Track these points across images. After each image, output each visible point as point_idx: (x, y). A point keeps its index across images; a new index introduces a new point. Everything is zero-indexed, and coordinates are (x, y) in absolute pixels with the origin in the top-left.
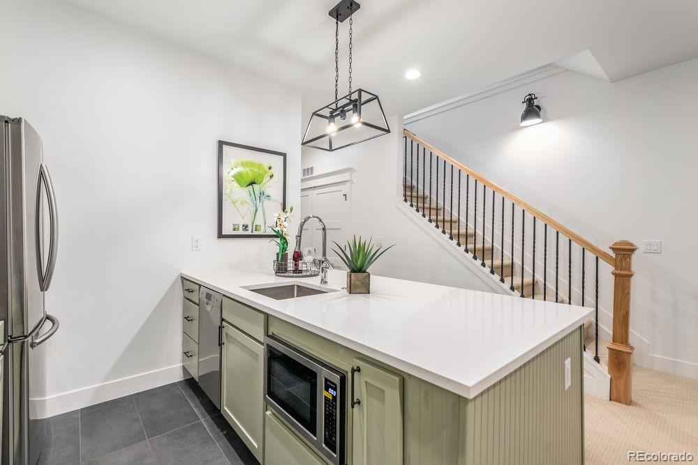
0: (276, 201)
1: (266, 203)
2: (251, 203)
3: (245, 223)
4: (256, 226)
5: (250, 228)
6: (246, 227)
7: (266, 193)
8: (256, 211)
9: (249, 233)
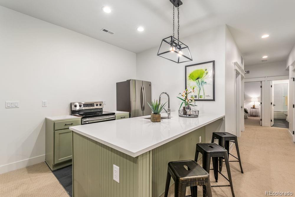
0: (209, 84)
1: (205, 86)
2: (198, 87)
3: (196, 95)
4: (200, 96)
5: (197, 97)
6: (196, 96)
7: (205, 81)
8: (200, 89)
9: (197, 99)
